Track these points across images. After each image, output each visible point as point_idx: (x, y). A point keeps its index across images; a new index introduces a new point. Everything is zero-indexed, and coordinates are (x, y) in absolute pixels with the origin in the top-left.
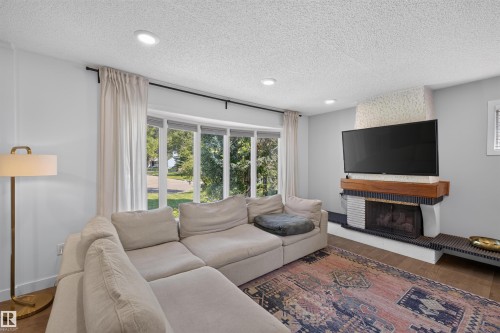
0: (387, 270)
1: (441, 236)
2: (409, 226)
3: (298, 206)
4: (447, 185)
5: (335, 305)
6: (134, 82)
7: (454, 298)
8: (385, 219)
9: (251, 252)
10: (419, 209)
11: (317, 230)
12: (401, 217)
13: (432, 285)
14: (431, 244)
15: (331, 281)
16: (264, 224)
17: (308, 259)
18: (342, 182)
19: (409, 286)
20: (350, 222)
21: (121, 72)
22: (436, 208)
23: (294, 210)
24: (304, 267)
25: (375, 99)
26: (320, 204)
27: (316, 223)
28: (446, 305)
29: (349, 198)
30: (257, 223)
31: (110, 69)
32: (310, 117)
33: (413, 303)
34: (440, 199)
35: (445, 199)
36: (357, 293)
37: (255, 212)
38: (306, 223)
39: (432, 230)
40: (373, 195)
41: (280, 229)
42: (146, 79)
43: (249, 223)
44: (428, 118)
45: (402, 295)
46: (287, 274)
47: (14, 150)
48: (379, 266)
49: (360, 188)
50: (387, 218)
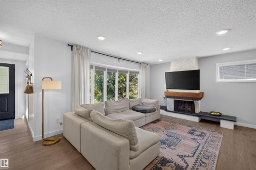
0: (183, 125)
1: (201, 112)
2: (190, 109)
3: (149, 103)
4: (203, 93)
5: (166, 135)
6: (86, 50)
7: (204, 131)
8: (181, 107)
9: (135, 119)
10: (193, 102)
11: (156, 111)
12: (187, 106)
13: (197, 128)
14: (197, 115)
15: (164, 129)
16: (137, 109)
17: (154, 122)
18: (165, 92)
19: (190, 128)
20: (168, 109)
21: (81, 46)
22: (199, 102)
23: (148, 104)
24: (153, 125)
25: (177, 60)
26: (158, 101)
27: (156, 109)
28: (201, 133)
29: (168, 99)
30: (133, 109)
31: (77, 45)
32: (151, 65)
33: (191, 133)
34: (200, 99)
35: (202, 99)
36: (173, 131)
37: (133, 105)
38: (153, 109)
39: (197, 110)
40: (177, 97)
41: (144, 110)
42: (90, 49)
43: (130, 109)
44: (197, 69)
45: (188, 131)
46: (147, 127)
47: (44, 78)
48: (179, 124)
49: (172, 95)
50: (182, 107)
